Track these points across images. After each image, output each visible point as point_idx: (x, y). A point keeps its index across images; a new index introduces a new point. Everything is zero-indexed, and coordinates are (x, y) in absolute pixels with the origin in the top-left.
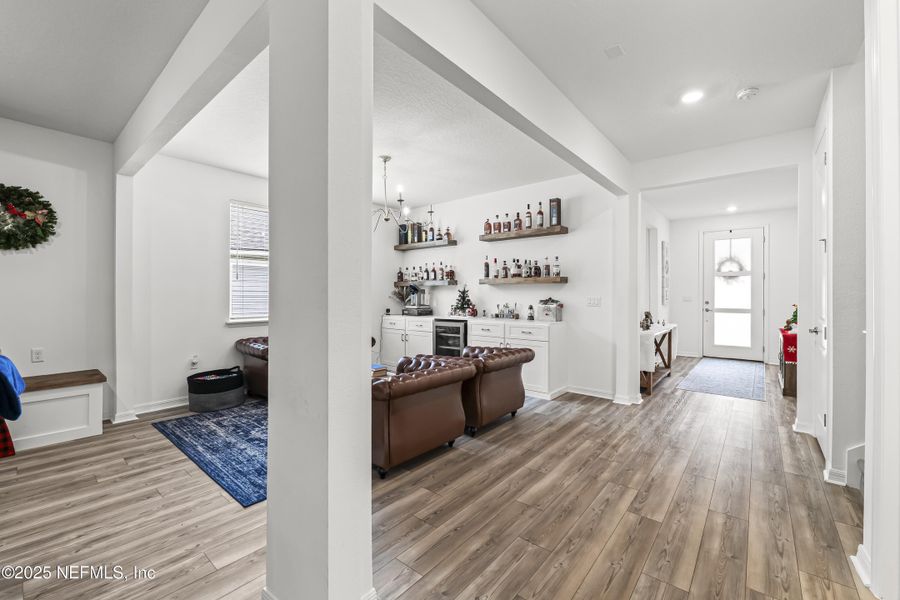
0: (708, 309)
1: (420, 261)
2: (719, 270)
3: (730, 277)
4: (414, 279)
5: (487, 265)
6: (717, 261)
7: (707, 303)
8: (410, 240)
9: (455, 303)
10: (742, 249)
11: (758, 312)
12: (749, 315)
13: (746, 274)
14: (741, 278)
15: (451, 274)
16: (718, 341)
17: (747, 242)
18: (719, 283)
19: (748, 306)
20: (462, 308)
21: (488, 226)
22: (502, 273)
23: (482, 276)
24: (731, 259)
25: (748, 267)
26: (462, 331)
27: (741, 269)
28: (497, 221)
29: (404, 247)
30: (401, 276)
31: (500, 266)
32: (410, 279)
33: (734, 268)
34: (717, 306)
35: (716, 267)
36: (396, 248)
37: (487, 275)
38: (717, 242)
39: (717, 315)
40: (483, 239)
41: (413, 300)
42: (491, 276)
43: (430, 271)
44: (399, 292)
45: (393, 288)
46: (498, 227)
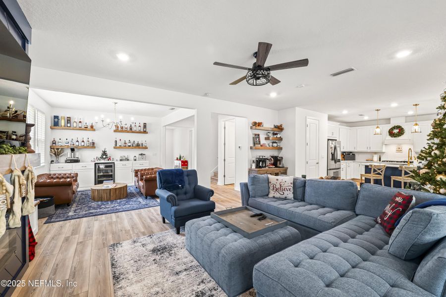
1: (64, 137)
4: (67, 145)
5: (116, 141)
8: (63, 125)
9: (100, 156)
20: (105, 158)
21: (117, 127)
22: (123, 145)
23: (114, 146)
26: (113, 166)
28: (122, 125)
29: (56, 127)
30: (54, 142)
31: (123, 142)
32: (64, 144)
36: (50, 128)
37: (116, 145)
40: (115, 131)
41: (68, 154)
42: (118, 145)
43: (80, 141)
44: (57, 151)
45: (49, 149)
46: (122, 128)
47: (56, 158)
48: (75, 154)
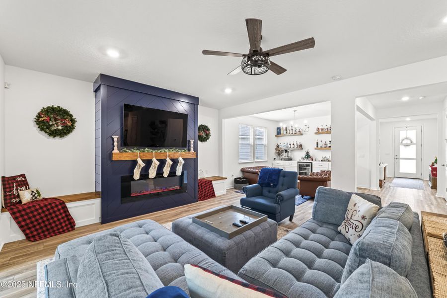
0: (397, 158)
1: (284, 141)
2: (402, 143)
3: (407, 145)
5: (317, 143)
6: (401, 139)
7: (397, 156)
8: (282, 133)
9: (304, 156)
10: (412, 134)
11: (419, 160)
12: (415, 161)
13: (414, 144)
14: (411, 146)
15: (301, 146)
16: (401, 171)
17: (414, 132)
18: (402, 147)
19: (415, 157)
20: (308, 158)
21: (318, 129)
22: (324, 146)
23: (316, 147)
24: (407, 138)
25: (414, 141)
26: (310, 166)
27: (412, 142)
28: (322, 127)
29: (279, 135)
30: (278, 146)
31: (323, 143)
32: (283, 147)
33: (409, 142)
34: (401, 157)
35: (401, 141)
36: (276, 136)
37: (318, 146)
38: (401, 132)
39: (400, 160)
40: (316, 133)
41: (285, 155)
42: (319, 147)
43: (292, 144)
44: (279, 152)
45: (275, 151)
46: (322, 129)
47: (278, 157)
48: (288, 155)
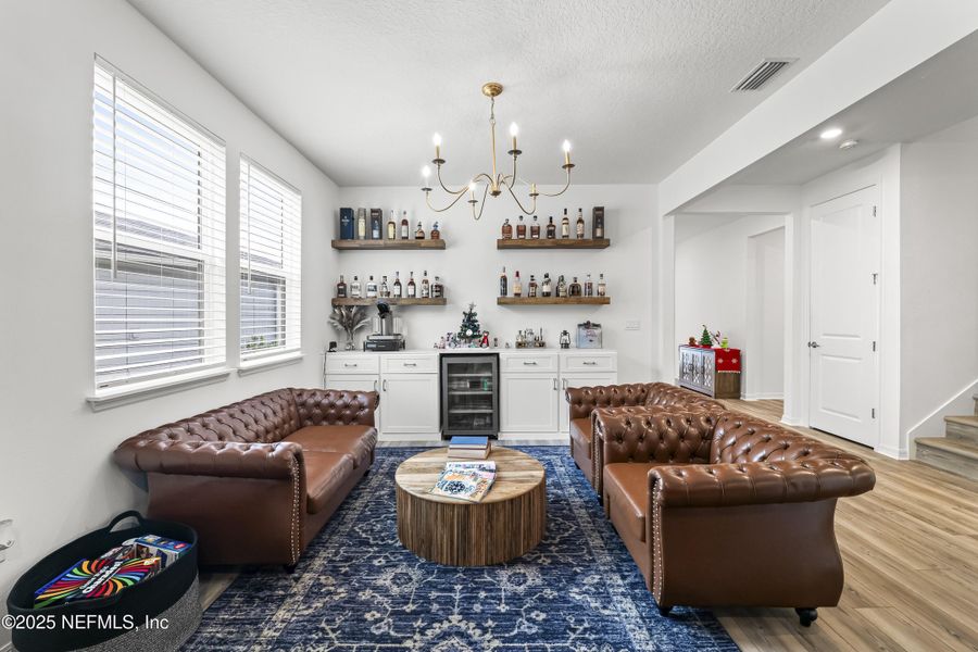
1: (374, 271)
4: (371, 294)
5: (504, 279)
8: (360, 233)
9: (457, 329)
20: (471, 337)
21: (507, 229)
22: (526, 291)
23: (498, 295)
28: (521, 223)
29: (346, 244)
30: (341, 289)
31: (526, 281)
32: (362, 291)
36: (333, 245)
37: (504, 292)
41: (375, 326)
42: (510, 295)
43: (404, 282)
44: (348, 314)
45: (328, 309)
46: (521, 230)
47: (344, 335)
48: (390, 325)
